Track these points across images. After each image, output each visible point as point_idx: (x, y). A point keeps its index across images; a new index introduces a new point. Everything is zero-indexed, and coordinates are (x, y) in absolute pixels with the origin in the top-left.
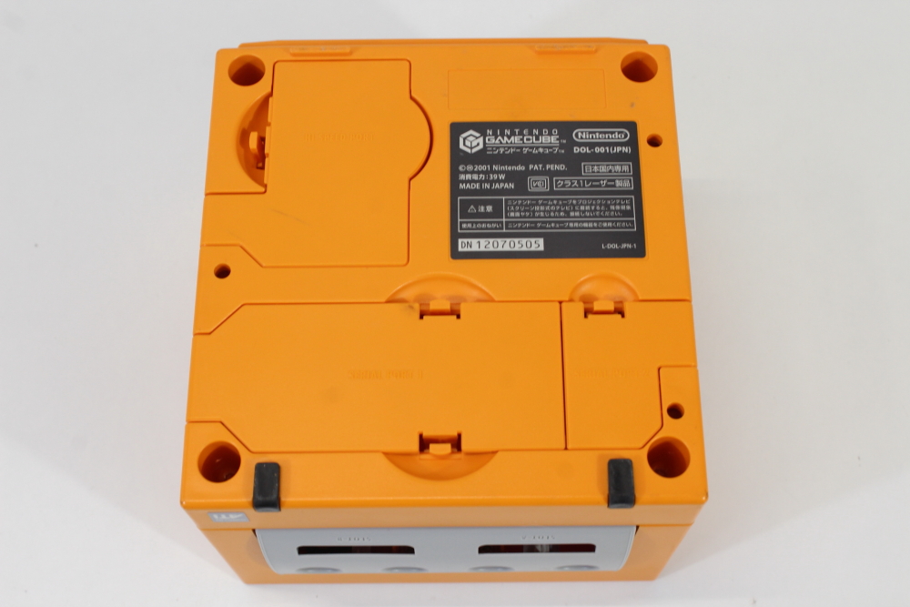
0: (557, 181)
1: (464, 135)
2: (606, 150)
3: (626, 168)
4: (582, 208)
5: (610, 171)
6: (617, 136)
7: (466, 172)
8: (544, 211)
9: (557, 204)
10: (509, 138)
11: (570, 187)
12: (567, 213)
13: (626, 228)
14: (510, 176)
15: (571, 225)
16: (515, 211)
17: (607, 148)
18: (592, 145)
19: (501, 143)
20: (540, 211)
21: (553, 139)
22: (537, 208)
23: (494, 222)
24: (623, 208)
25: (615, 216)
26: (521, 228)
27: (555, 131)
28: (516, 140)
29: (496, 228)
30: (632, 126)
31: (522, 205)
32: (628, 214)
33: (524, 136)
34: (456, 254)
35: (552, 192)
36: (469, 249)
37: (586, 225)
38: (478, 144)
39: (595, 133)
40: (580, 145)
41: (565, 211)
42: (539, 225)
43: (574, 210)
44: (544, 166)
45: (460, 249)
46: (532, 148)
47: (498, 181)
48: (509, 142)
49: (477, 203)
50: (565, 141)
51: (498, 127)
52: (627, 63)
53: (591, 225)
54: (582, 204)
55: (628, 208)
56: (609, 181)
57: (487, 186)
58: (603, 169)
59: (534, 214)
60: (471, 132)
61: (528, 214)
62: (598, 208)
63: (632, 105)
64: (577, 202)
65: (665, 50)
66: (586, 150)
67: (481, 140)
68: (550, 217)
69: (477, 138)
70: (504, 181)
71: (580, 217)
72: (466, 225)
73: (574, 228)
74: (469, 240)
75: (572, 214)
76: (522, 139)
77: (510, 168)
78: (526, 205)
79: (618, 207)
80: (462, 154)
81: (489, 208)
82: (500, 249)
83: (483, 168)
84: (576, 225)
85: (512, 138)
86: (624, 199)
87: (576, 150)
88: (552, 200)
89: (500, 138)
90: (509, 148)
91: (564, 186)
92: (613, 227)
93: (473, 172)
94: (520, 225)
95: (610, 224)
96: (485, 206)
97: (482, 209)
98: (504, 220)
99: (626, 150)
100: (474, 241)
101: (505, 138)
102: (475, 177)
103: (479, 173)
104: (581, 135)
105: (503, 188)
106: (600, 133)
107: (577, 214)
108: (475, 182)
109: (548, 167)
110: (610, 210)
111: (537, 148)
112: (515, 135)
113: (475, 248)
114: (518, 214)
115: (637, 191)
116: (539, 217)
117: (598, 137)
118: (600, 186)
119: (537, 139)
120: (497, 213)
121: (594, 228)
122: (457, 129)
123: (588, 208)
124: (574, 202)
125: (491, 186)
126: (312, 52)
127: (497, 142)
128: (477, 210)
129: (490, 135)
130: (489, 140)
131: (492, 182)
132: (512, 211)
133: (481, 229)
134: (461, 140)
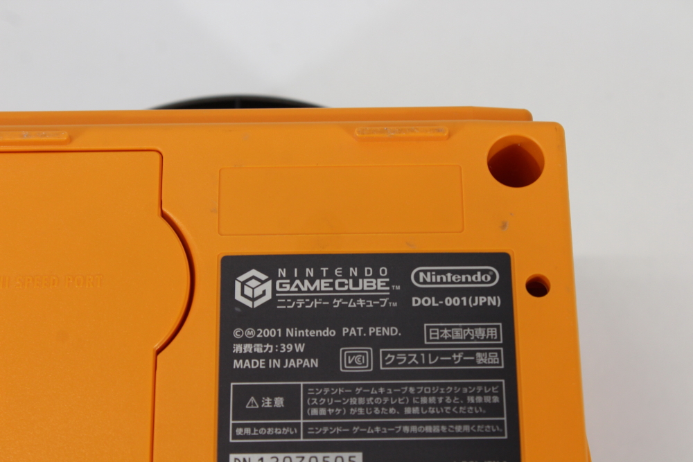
0: (385, 354)
1: (242, 278)
2: (462, 301)
3: (492, 332)
4: (424, 400)
5: (468, 338)
6: (480, 278)
7: (244, 341)
8: (364, 406)
9: (385, 395)
10: (312, 284)
11: (406, 365)
12: (400, 408)
13: (492, 434)
14: (314, 348)
15: (406, 429)
16: (318, 406)
17: (464, 299)
18: (440, 294)
19: (300, 291)
20: (357, 406)
21: (379, 284)
22: (353, 401)
23: (286, 425)
24: (487, 399)
25: (474, 415)
26: (328, 435)
27: (384, 271)
28: (322, 284)
29: (288, 436)
30: (502, 261)
31: (329, 396)
32: (494, 409)
33: (335, 278)
35: (377, 374)
37: (428, 429)
38: (264, 293)
39: (445, 272)
40: (422, 293)
41: (397, 406)
42: (356, 429)
43: (411, 405)
44: (366, 330)
46: (347, 298)
47: (294, 355)
48: (312, 289)
49: (260, 393)
50: (398, 288)
51: (296, 264)
52: (492, 155)
53: (436, 429)
54: (423, 394)
55: (496, 399)
56: (467, 353)
57: (276, 363)
58: (458, 334)
59: (348, 411)
60: (254, 272)
61: (338, 410)
62: (448, 400)
63: (504, 226)
64: (417, 391)
65: (556, 131)
66: (432, 302)
67: (268, 285)
68: (374, 416)
69: (263, 282)
70: (303, 356)
71: (421, 416)
72: (241, 431)
73: (411, 435)
74: (247, 456)
75: (408, 411)
76: (332, 285)
77: (312, 333)
78: (337, 396)
79: (479, 399)
80: (237, 309)
81: (279, 402)
83: (270, 333)
84: (414, 429)
85: (317, 282)
86: (489, 385)
87: (416, 302)
88: (377, 386)
89: (298, 282)
90: (312, 298)
91: (395, 363)
92: (471, 434)
93: (254, 341)
94: (326, 429)
95: (467, 428)
96: (272, 397)
97: (267, 402)
98: (302, 421)
99: (493, 301)
100: (254, 458)
101: (306, 282)
102: (258, 348)
103: (264, 341)
104: (424, 276)
105: (301, 366)
106: (453, 272)
107: (416, 410)
108: (258, 356)
109: (371, 331)
110: (467, 404)
111: (356, 298)
112: (321, 277)
114: (323, 411)
115: (510, 372)
116: (357, 416)
117: (450, 280)
118: (451, 363)
119: (356, 284)
120: (291, 410)
121: (441, 434)
122: (232, 267)
123: (432, 400)
124: (412, 390)
125: (283, 363)
126: (7, 139)
127: (293, 289)
128: (260, 404)
129: (282, 278)
130: (281, 286)
131: (284, 357)
132: (315, 406)
133: (266, 436)
134: (238, 286)
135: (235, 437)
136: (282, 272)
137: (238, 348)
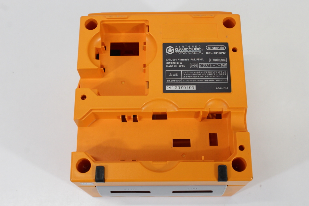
0: (200, 64)
1: (168, 48)
2: (217, 53)
3: (224, 60)
4: (209, 74)
5: (219, 61)
6: (221, 48)
7: (168, 61)
8: (196, 76)
9: (200, 73)
11: (205, 67)
12: (204, 76)
13: (224, 82)
14: (184, 63)
15: (205, 80)
16: (185, 76)
17: (218, 53)
18: (213, 51)
19: (181, 51)
20: (194, 75)
21: (199, 49)
22: (193, 74)
23: (178, 80)
24: (224, 74)
25: (221, 77)
26: (188, 82)
27: (200, 46)
28: (186, 49)
29: (179, 82)
30: (226, 44)
31: (188, 73)
32: (225, 76)
33: (189, 48)
34: (165, 91)
35: (198, 69)
36: (170, 89)
37: (210, 80)
38: (172, 51)
39: (213, 47)
40: (208, 51)
41: (203, 76)
42: (194, 80)
43: (206, 75)
44: (196, 59)
45: (166, 89)
46: (191, 52)
47: (180, 64)
48: (183, 50)
49: (172, 73)
50: (203, 50)
51: (180, 45)
52: (224, 21)
53: (212, 80)
54: (209, 73)
55: (225, 74)
56: (219, 64)
57: (176, 66)
58: (217, 60)
59: (192, 77)
60: (170, 47)
61: (190, 76)
62: (215, 74)
63: (227, 37)
64: (207, 72)
65: (238, 16)
66: (211, 53)
68: (198, 78)
69: (172, 49)
70: (181, 65)
71: (209, 78)
72: (168, 81)
73: (206, 82)
74: (170, 86)
75: (206, 77)
76: (188, 49)
77: (184, 60)
78: (190, 73)
79: (222, 74)
80: (167, 55)
81: (177, 75)
82: (180, 89)
84: (207, 80)
85: (185, 49)
86: (224, 71)
87: (207, 53)
88: (199, 71)
89: (180, 49)
90: (183, 52)
91: (203, 66)
92: (220, 81)
93: (171, 61)
94: (187, 80)
95: (219, 80)
96: (175, 74)
98: (182, 79)
99: (224, 53)
100: (171, 86)
101: (182, 49)
102: (172, 63)
103: (173, 61)
104: (209, 48)
105: (181, 67)
106: (215, 47)
107: (207, 76)
108: (172, 65)
109: (197, 59)
110: (219, 75)
111: (193, 52)
112: (185, 48)
113: (171, 89)
114: (186, 77)
115: (228, 68)
116: (194, 78)
117: (215, 48)
118: (215, 66)
119: (193, 49)
120: (179, 76)
121: (213, 82)
122: (165, 45)
123: (211, 74)
124: (206, 72)
125: (177, 66)
126: (114, 17)
127: (179, 50)
128: (172, 75)
129: (176, 48)
130: (176, 49)
131: (177, 65)
132: (185, 75)
133: (174, 82)
134: (167, 50)
135: (167, 82)
136: (177, 47)
137: (167, 63)
